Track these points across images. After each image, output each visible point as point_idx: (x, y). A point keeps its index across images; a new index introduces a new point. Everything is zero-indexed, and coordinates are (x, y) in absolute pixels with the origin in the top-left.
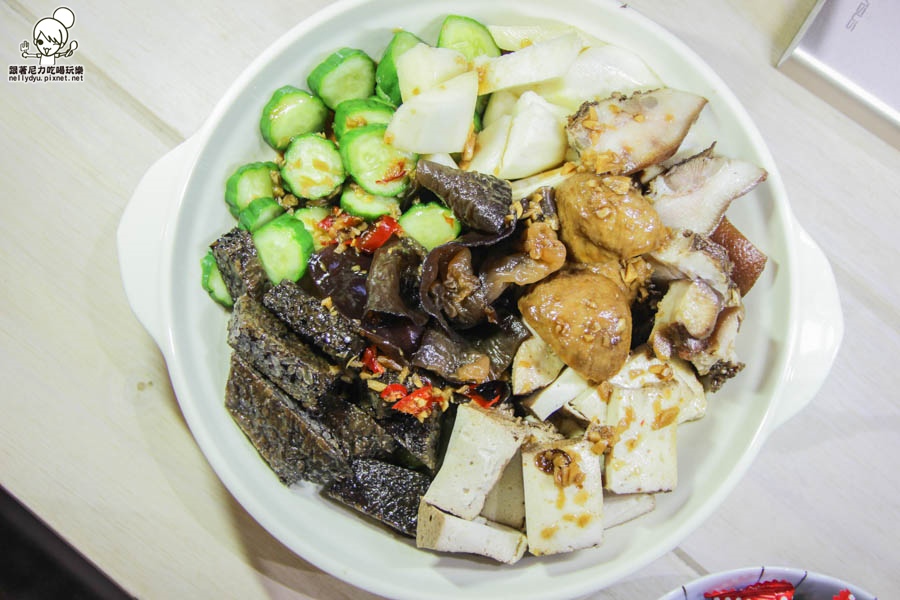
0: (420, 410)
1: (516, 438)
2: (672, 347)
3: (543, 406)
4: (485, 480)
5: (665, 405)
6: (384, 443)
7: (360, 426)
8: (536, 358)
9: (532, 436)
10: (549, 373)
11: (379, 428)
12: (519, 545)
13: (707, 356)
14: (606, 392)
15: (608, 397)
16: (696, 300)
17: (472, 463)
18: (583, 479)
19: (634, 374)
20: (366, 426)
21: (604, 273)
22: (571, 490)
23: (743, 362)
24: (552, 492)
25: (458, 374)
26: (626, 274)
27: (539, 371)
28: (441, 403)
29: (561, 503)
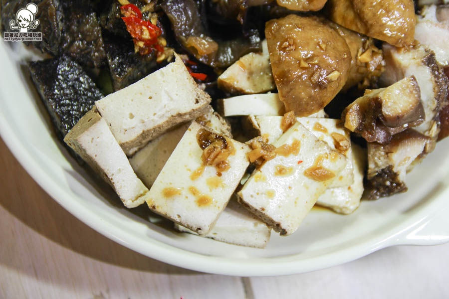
0: (141, 40)
1: (197, 102)
2: (361, 124)
3: (233, 106)
4: (153, 117)
5: (327, 164)
6: (96, 54)
7: (88, 31)
8: (253, 68)
9: (210, 121)
10: (255, 85)
11: (101, 40)
12: (141, 195)
13: (383, 153)
14: (288, 121)
15: (287, 127)
16: (404, 90)
17: (150, 98)
18: (226, 168)
19: (318, 127)
20: (93, 32)
21: (348, 41)
22: (210, 171)
23: (407, 185)
24: (195, 163)
25: (187, 39)
26: (363, 53)
27: (249, 78)
28: (160, 53)
29: (196, 175)
